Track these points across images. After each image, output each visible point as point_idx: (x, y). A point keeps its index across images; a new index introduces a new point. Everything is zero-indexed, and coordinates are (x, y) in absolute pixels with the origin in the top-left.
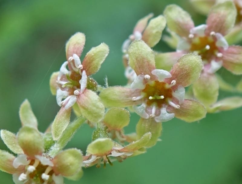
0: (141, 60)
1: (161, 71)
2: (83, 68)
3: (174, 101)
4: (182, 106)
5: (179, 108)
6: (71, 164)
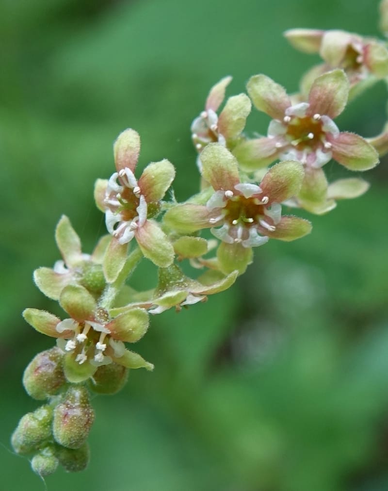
0: (218, 172)
1: (248, 186)
2: (141, 192)
3: (267, 220)
4: (279, 227)
5: (274, 230)
6: (134, 329)
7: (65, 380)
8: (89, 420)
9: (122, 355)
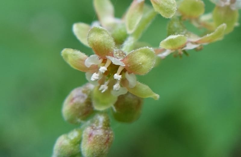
6: (143, 63)
7: (93, 108)
8: (108, 139)
9: (134, 85)
